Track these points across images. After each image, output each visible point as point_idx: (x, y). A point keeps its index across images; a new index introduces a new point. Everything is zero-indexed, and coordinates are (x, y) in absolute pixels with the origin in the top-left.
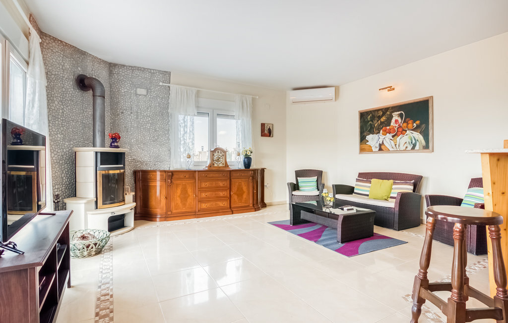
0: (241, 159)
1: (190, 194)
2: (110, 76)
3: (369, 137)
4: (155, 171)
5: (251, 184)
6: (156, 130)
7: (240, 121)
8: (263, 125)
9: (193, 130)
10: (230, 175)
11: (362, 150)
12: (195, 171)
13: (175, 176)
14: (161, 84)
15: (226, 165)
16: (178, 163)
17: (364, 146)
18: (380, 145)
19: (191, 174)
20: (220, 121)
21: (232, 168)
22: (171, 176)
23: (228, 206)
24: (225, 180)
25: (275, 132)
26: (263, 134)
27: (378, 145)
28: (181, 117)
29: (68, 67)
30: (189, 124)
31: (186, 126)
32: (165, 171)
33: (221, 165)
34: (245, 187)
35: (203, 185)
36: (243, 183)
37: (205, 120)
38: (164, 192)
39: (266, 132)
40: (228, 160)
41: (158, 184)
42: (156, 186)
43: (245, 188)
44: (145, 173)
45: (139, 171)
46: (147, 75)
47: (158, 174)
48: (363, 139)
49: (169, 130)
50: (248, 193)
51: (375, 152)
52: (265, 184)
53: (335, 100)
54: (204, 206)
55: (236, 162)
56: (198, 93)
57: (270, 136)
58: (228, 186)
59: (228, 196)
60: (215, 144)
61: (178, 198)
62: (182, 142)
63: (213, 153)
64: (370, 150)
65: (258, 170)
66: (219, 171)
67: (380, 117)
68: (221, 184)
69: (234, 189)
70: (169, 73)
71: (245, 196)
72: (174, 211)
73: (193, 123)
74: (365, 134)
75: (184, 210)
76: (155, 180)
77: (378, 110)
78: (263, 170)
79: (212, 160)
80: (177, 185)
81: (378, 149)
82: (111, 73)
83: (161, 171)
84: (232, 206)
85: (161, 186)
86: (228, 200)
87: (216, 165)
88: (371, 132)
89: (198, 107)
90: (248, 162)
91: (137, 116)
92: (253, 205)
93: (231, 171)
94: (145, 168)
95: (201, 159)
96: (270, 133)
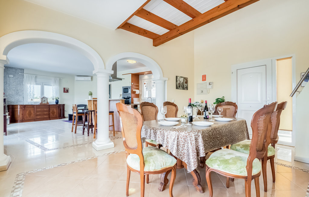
0: (55, 100)
1: (32, 113)
4: (17, 105)
5: (58, 110)
6: (17, 90)
7: (54, 87)
8: (64, 88)
9: (34, 90)
10: (49, 106)
12: (34, 105)
13: (26, 107)
14: (20, 73)
15: (48, 103)
16: (28, 101)
19: (33, 106)
20: (45, 87)
21: (50, 104)
22: (24, 107)
23: (48, 117)
24: (47, 108)
25: (70, 91)
26: (64, 92)
28: (29, 85)
30: (32, 88)
31: (31, 89)
32: (22, 105)
33: (45, 103)
35: (38, 110)
36: (55, 109)
37: (39, 87)
38: (21, 113)
39: (66, 91)
40: (48, 101)
41: (19, 109)
42: (18, 110)
43: (55, 111)
44: (13, 106)
45: (10, 105)
46: (14, 70)
47: (19, 106)
49: (23, 90)
50: (57, 113)
54: (38, 117)
55: (52, 102)
56: (36, 76)
57: (67, 92)
58: (48, 110)
59: (48, 113)
60: (43, 95)
61: (27, 115)
62: (29, 95)
63: (42, 99)
65: (61, 105)
66: (45, 105)
68: (45, 109)
69: (51, 111)
70: (24, 69)
71: (55, 114)
72: (26, 119)
73: (34, 88)
75: (30, 119)
76: (18, 108)
78: (64, 105)
79: (42, 101)
80: (27, 110)
83: (20, 105)
84: (50, 117)
85: (20, 110)
86: (48, 115)
87: (43, 103)
89: (36, 82)
90: (57, 102)
91: (9, 85)
92: (59, 117)
93: (49, 105)
94: (12, 104)
95: (37, 101)
96: (67, 91)
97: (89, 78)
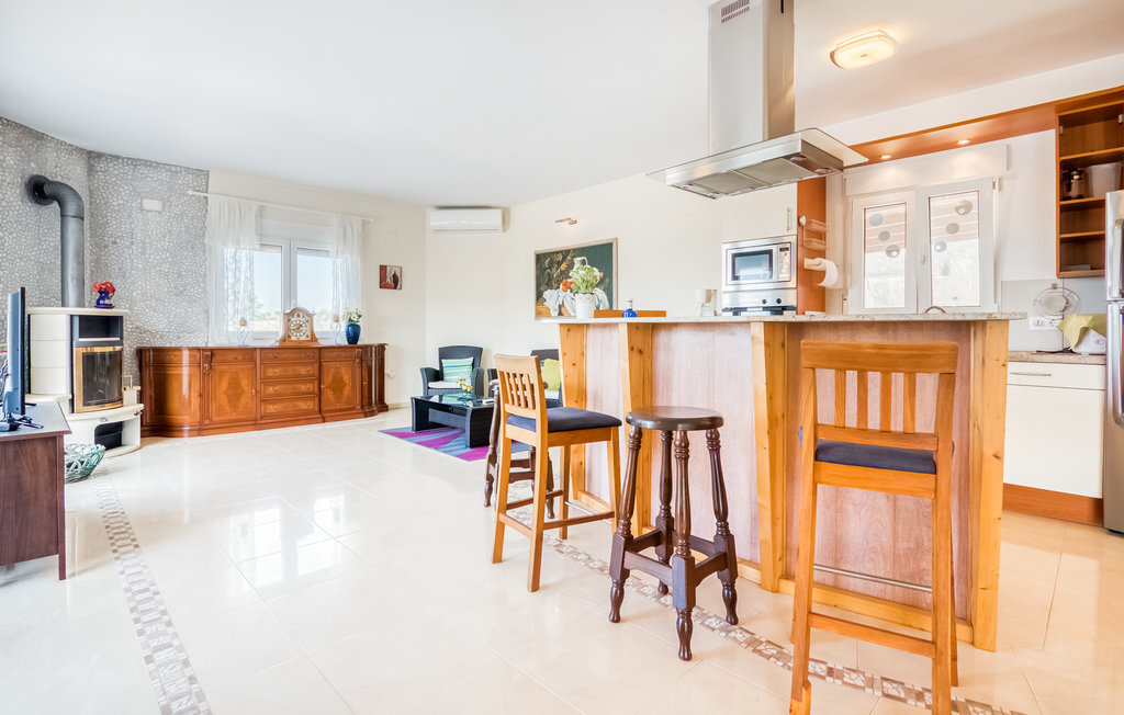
0: (343, 327)
1: (246, 388)
2: (89, 175)
3: (547, 294)
4: (179, 349)
5: (358, 371)
6: (180, 275)
7: (339, 261)
8: (383, 269)
9: (252, 276)
10: (317, 355)
11: (539, 314)
12: (255, 349)
13: (217, 357)
14: (190, 192)
15: (313, 338)
16: (226, 333)
17: (541, 308)
18: (560, 307)
19: (248, 354)
20: (304, 261)
21: (323, 343)
22: (209, 357)
23: (317, 409)
24: (311, 364)
25: (405, 281)
26: (383, 285)
27: (557, 307)
28: (229, 252)
29: (12, 162)
30: (244, 265)
31: (238, 269)
32: (199, 349)
33: (303, 338)
34: (347, 374)
35: (270, 372)
36: (343, 369)
37: (275, 259)
38: (196, 386)
39: (388, 280)
40: (315, 330)
41: (185, 371)
42: (181, 375)
43: (346, 378)
44: (159, 351)
45: (148, 349)
46: (164, 176)
47: (186, 354)
48: (539, 296)
49: (205, 275)
50: (354, 387)
51: (554, 317)
52: (386, 372)
53: (504, 231)
54: (271, 408)
55: (331, 333)
56: (262, 208)
57: (395, 288)
58: (317, 373)
59: (316, 390)
60: (293, 301)
61: (223, 397)
62: (232, 298)
63: (289, 316)
64: (548, 315)
65: (371, 346)
66: (299, 348)
67: (559, 264)
68: (303, 371)
69: (328, 379)
70: (207, 174)
71: (347, 391)
72: (216, 419)
73: (251, 264)
74: (542, 288)
75: (234, 416)
76: (179, 365)
77: (557, 253)
78: (381, 348)
79: (288, 329)
80: (221, 374)
81: (557, 313)
82: (91, 170)
83: (191, 349)
84: (324, 408)
85: (190, 376)
86: (317, 399)
87: (293, 338)
88: (550, 286)
89: (261, 235)
90: (353, 334)
91: (144, 248)
92: (362, 406)
93: (320, 349)
94: (158, 344)
95: (266, 329)
96: (395, 283)
97: (494, 218)
